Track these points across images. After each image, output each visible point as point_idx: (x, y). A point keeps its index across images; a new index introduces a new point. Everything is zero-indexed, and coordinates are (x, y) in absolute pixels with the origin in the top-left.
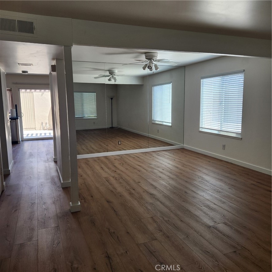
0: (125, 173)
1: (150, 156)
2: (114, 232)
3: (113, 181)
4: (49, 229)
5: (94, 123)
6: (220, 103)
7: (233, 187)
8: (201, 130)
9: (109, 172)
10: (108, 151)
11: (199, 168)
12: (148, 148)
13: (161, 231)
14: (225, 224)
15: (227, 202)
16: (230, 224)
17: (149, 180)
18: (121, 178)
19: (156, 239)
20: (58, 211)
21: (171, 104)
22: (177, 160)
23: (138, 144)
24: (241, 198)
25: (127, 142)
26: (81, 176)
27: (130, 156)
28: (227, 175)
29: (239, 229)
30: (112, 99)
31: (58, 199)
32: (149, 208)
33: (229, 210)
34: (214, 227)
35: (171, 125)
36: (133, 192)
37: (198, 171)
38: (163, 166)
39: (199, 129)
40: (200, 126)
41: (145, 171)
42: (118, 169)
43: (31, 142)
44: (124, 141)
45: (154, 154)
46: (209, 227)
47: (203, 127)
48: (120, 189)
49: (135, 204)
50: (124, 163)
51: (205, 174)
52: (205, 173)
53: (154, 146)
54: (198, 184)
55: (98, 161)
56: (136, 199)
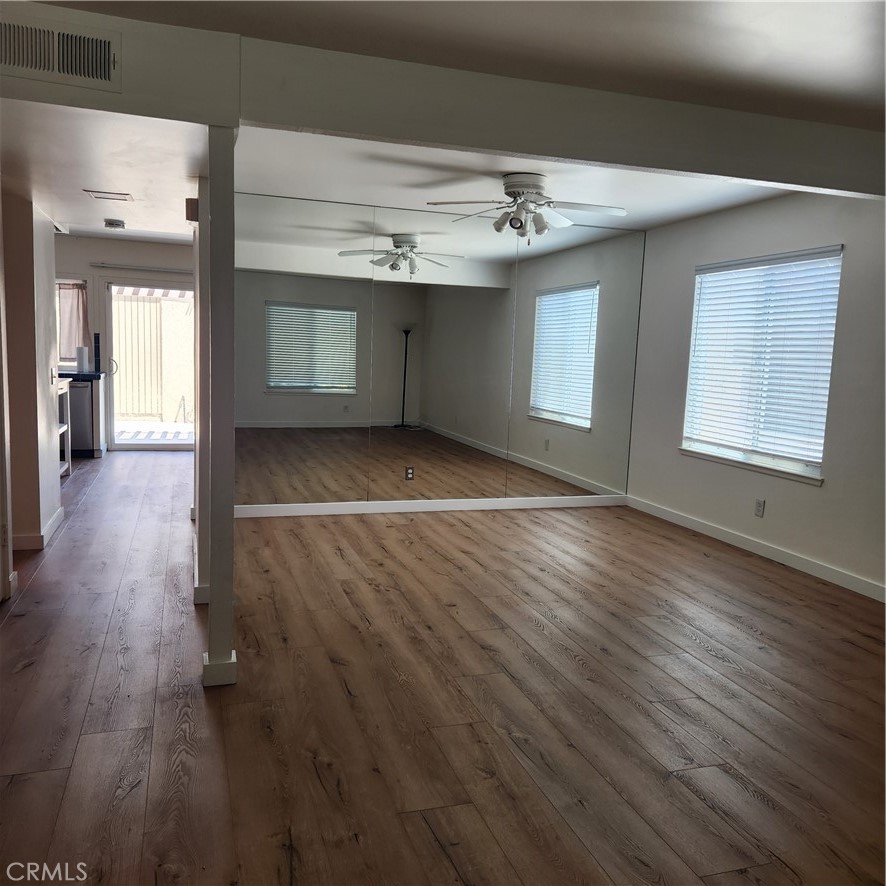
0: (412, 572)
1: (508, 524)
2: (329, 765)
3: (366, 593)
4: (118, 734)
5: (346, 407)
6: (755, 356)
7: (774, 644)
8: (686, 445)
9: (361, 564)
10: (369, 496)
11: (665, 575)
12: (506, 495)
13: (492, 774)
14: (726, 769)
15: (744, 692)
16: (742, 771)
17: (487, 601)
18: (397, 587)
19: (469, 802)
20: (163, 677)
21: (594, 355)
22: (597, 542)
23: (475, 481)
24: (797, 685)
25: (439, 475)
26: (267, 571)
27: (441, 521)
28: (759, 602)
29: (773, 793)
30: (407, 333)
31: (171, 641)
32: (468, 691)
33: (749, 724)
34: (680, 778)
35: (589, 427)
36: (424, 634)
37: (662, 584)
38: (545, 558)
39: (681, 444)
40: (685, 434)
41: (480, 570)
42: (393, 558)
43: (135, 455)
44: (430, 470)
45: (522, 519)
46: (665, 775)
47: (695, 437)
48: (382, 622)
49: (424, 674)
50: (415, 539)
51: (683, 595)
52: (683, 592)
53: (527, 491)
54: (653, 626)
55: (332, 527)
56: (428, 659)
